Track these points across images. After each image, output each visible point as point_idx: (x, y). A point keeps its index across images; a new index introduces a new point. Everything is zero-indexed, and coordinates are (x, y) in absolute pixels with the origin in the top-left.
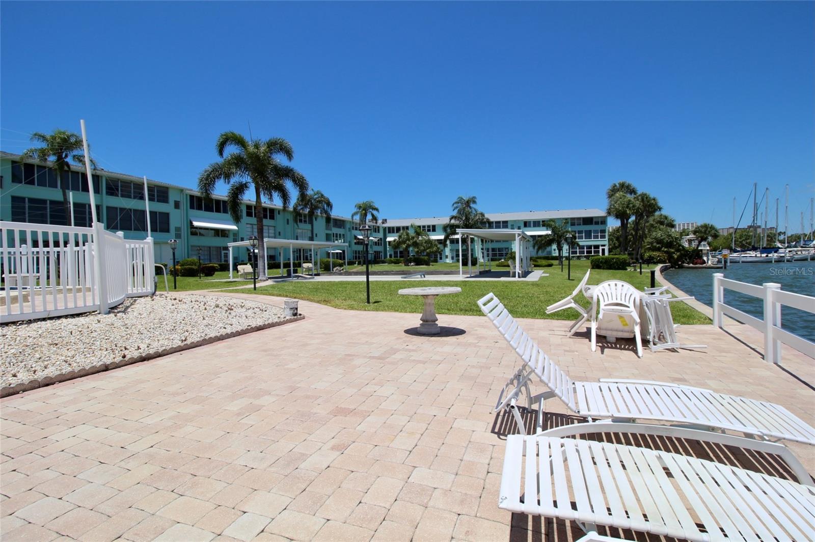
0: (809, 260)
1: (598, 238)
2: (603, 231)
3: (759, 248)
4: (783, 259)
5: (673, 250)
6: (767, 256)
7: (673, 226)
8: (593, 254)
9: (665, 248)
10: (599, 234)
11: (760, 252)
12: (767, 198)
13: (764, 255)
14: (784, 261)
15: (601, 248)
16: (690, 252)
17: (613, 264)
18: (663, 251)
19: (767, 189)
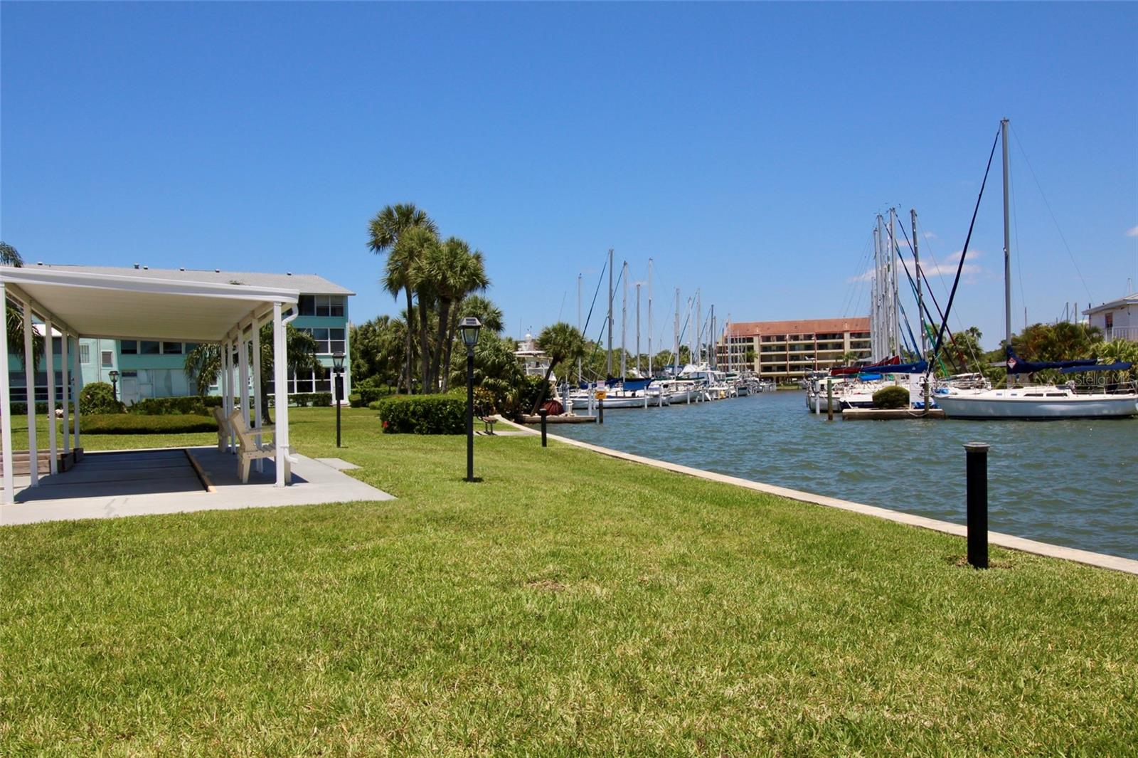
0: (689, 402)
1: (327, 352)
2: (339, 334)
3: (622, 379)
4: (656, 401)
5: (504, 383)
6: (633, 395)
7: (498, 327)
8: (314, 392)
9: (491, 377)
10: (329, 340)
11: (624, 386)
12: (625, 281)
13: (629, 394)
14: (658, 406)
15: (333, 376)
16: (532, 386)
17: (446, 418)
18: (487, 384)
19: (625, 264)
